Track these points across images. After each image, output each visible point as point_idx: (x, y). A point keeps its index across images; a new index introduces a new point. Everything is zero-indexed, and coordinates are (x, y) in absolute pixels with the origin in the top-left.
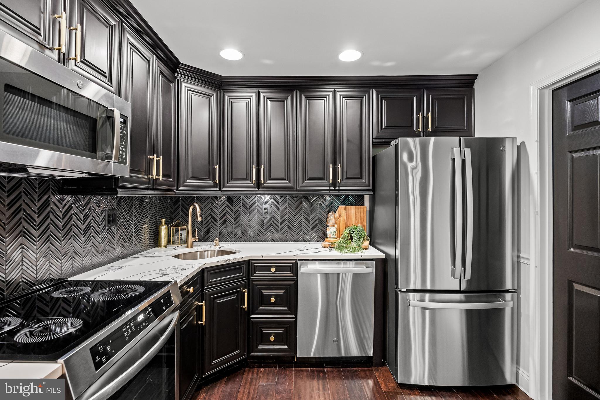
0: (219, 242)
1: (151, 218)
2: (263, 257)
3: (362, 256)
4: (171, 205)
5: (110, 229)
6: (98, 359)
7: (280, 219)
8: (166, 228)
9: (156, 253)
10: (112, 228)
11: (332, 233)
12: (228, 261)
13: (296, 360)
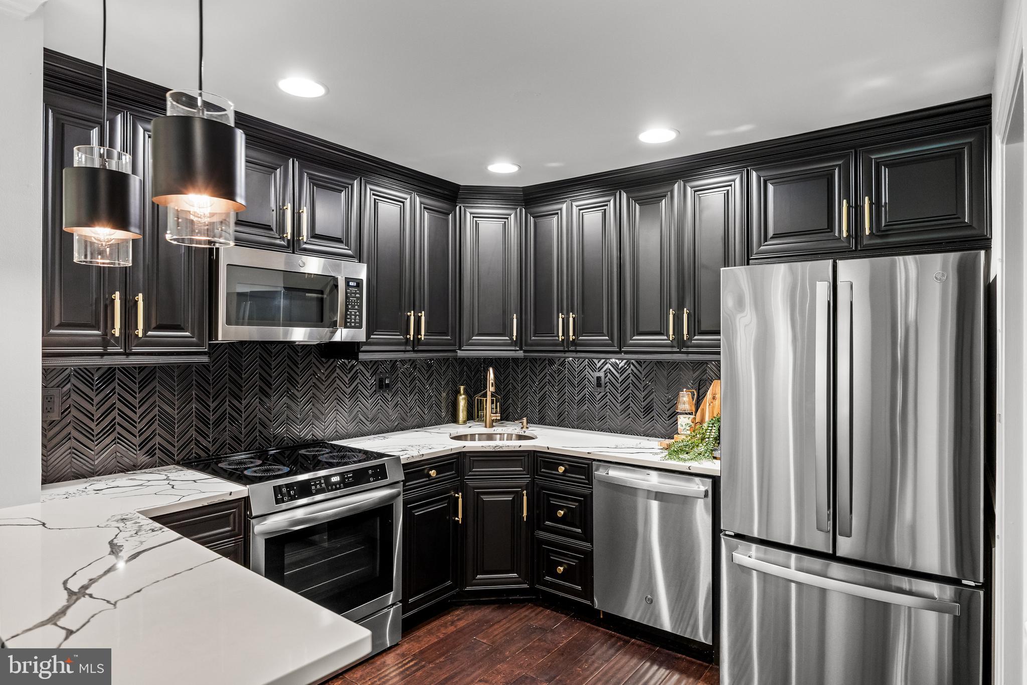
0: (528, 423)
1: (447, 384)
2: (548, 449)
3: (690, 468)
4: (483, 367)
5: (383, 395)
6: (280, 497)
7: (620, 396)
8: (465, 399)
9: (442, 429)
10: (385, 395)
11: (682, 426)
12: (497, 448)
13: (601, 617)
